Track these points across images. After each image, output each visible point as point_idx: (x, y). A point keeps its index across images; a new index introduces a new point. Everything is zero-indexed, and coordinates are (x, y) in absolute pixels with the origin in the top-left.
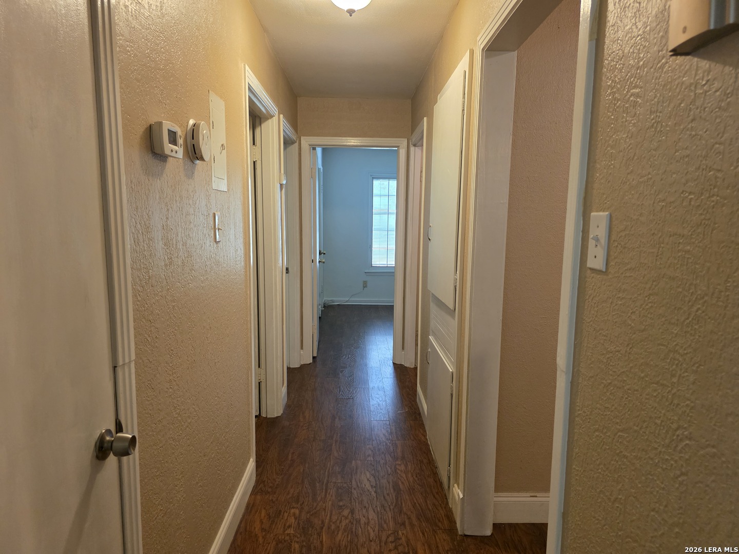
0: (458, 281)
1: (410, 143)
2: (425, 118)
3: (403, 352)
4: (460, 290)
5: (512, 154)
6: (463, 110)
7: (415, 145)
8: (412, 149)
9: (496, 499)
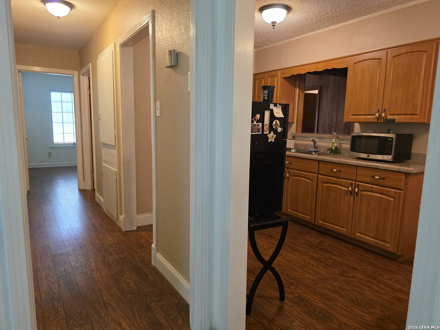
0: (116, 133)
1: (80, 74)
2: (90, 63)
3: (84, 183)
4: (117, 137)
5: (134, 84)
6: (113, 65)
7: (83, 75)
8: (81, 77)
9: (137, 217)
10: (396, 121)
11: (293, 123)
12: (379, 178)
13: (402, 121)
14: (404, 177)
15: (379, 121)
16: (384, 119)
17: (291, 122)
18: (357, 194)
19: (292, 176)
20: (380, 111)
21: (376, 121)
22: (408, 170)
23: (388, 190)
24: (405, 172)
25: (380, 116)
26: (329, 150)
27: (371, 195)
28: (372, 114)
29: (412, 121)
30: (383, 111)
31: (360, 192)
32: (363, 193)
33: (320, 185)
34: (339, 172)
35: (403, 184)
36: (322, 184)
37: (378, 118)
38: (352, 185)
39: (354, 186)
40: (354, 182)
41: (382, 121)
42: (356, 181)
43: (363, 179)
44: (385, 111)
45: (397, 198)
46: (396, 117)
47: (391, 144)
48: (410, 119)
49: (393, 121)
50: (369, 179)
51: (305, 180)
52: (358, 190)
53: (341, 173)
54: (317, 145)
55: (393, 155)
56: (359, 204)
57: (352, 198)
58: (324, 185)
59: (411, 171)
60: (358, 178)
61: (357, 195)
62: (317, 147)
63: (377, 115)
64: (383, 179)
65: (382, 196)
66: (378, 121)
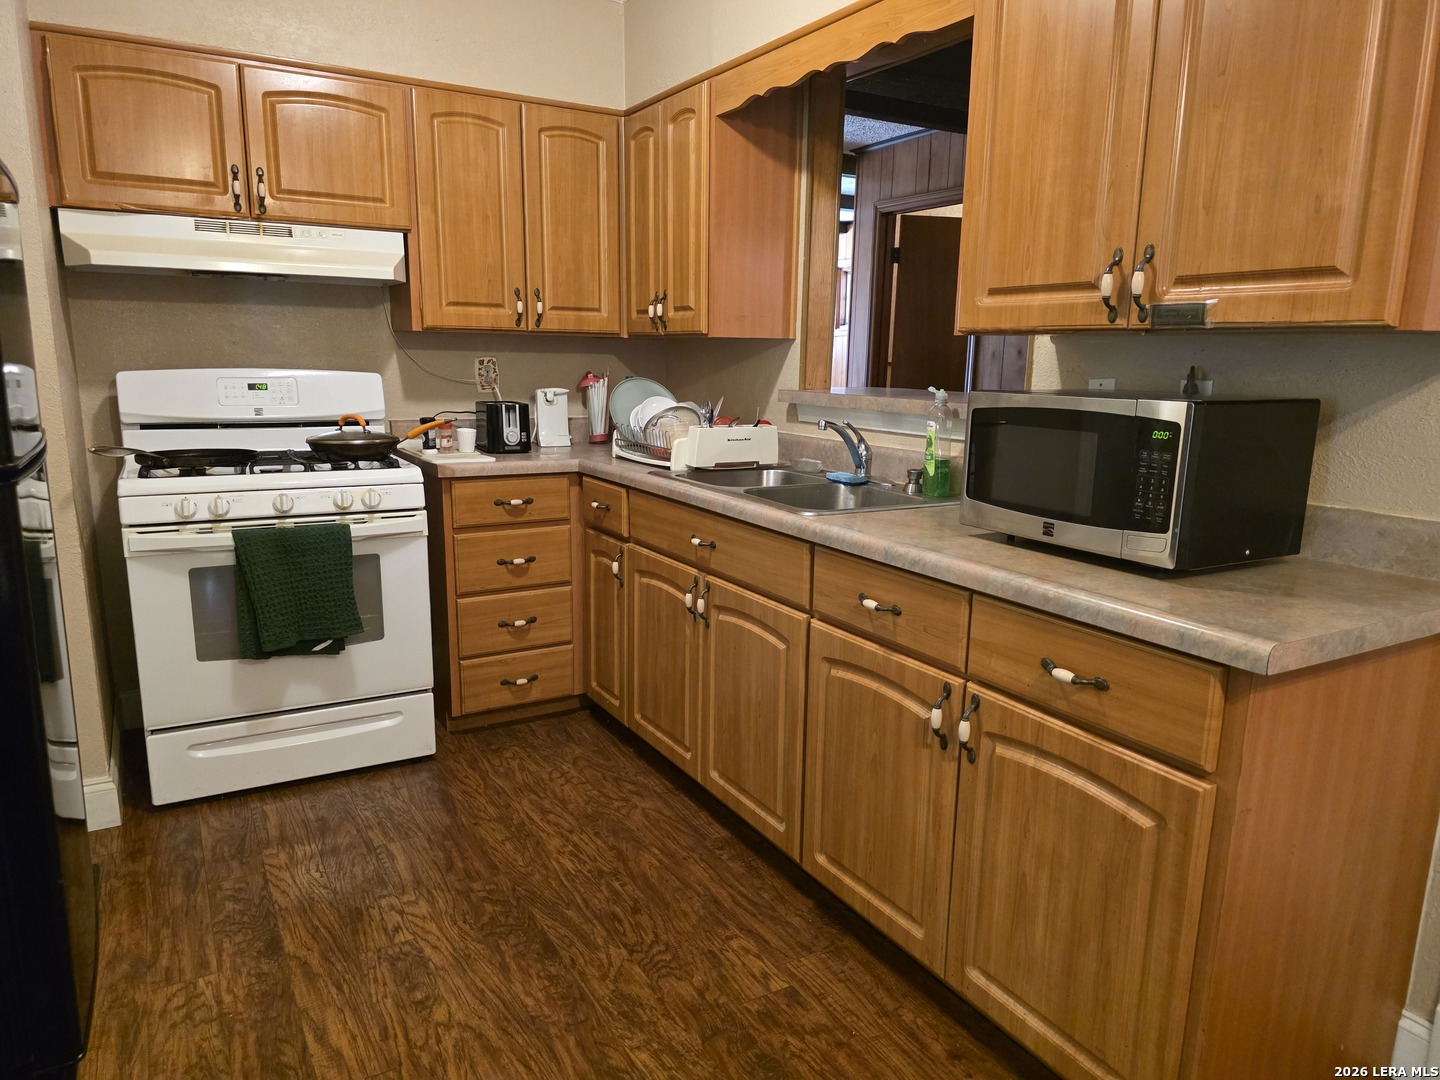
10: (1210, 321)
11: (786, 342)
12: (1074, 682)
13: (1243, 317)
14: (1215, 694)
15: (1121, 323)
16: (1142, 308)
17: (779, 335)
18: (970, 751)
19: (721, 609)
20: (1127, 262)
21: (1102, 320)
22: (1239, 654)
23: (1123, 764)
24: (1221, 659)
25: (1123, 287)
26: (913, 477)
27: (1036, 772)
28: (1083, 279)
29: (1302, 317)
30: (1140, 257)
31: (985, 742)
32: (1001, 750)
33: (819, 668)
34: (889, 617)
35: (1210, 740)
36: (825, 666)
37: (1113, 302)
38: (948, 697)
39: (956, 698)
40: (956, 681)
41: (1134, 322)
42: (967, 677)
43: (999, 668)
44: (1149, 260)
45: (1172, 825)
46: (1208, 295)
47: (1167, 462)
48: (1292, 300)
49: (1189, 320)
50: (1025, 677)
51: (762, 639)
52: (976, 730)
53: (900, 620)
54: (867, 448)
55: (1178, 531)
56: (979, 812)
57: (950, 769)
58: (834, 672)
59: (1257, 659)
60: (980, 663)
61: (972, 761)
62: (869, 461)
63: (1107, 283)
64: (1100, 687)
65: (1093, 789)
66: (1113, 321)
